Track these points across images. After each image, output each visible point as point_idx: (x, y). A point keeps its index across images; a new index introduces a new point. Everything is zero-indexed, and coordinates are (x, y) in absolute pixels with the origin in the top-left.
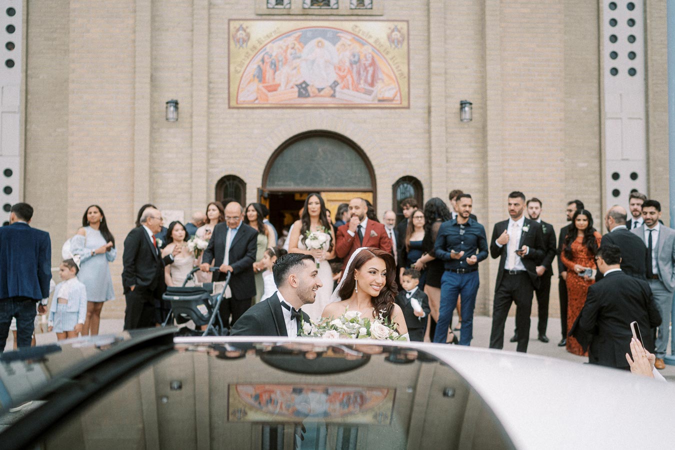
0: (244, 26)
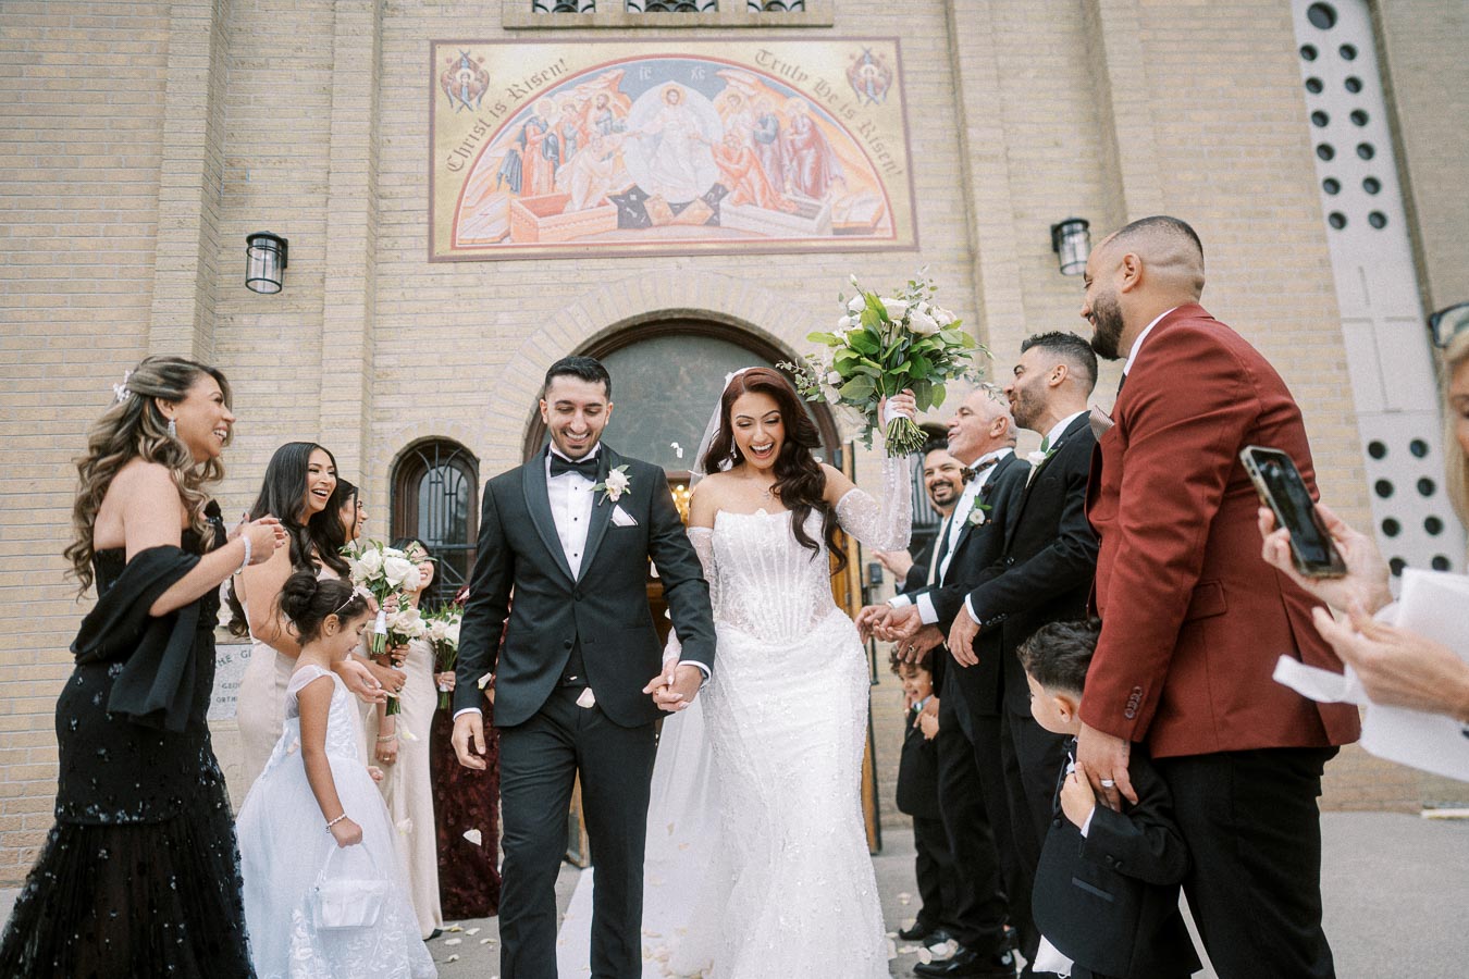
0: (474, 57)
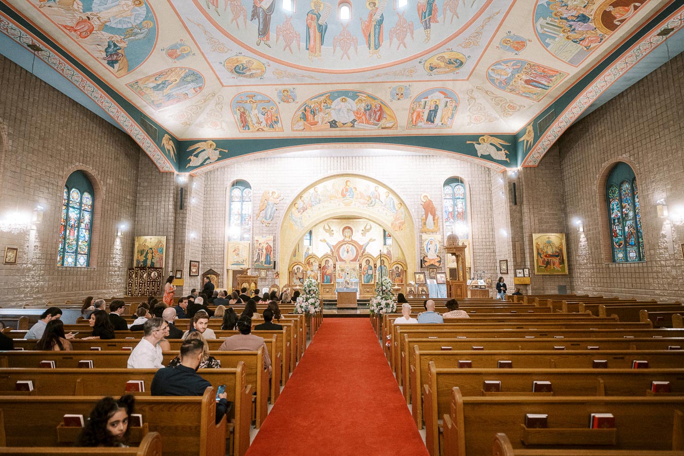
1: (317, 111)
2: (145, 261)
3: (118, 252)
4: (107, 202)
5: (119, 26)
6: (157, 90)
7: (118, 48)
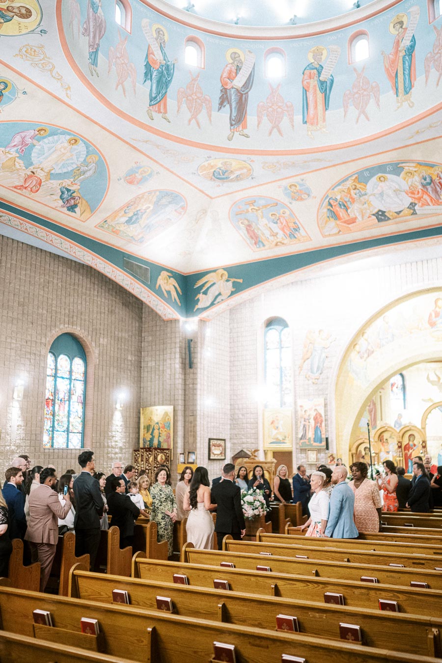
1: (349, 203)
2: (151, 440)
3: (119, 429)
4: (101, 367)
5: (65, 170)
6: (132, 224)
7: (72, 192)
